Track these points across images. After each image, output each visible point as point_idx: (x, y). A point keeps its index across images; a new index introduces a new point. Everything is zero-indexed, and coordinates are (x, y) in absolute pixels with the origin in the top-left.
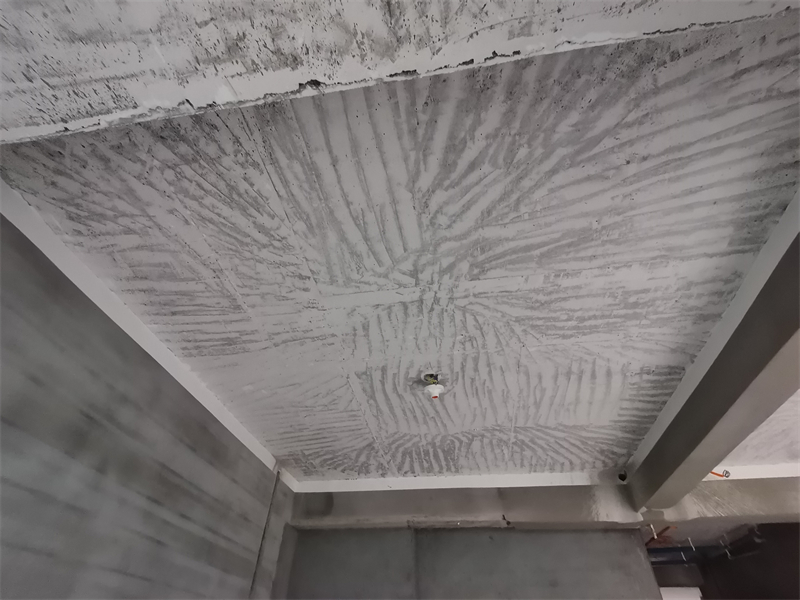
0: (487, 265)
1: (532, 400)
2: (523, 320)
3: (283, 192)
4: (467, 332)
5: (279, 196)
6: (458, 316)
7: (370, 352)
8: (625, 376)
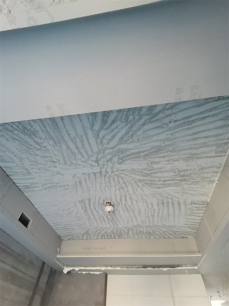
0: (124, 159)
1: (150, 214)
2: (142, 181)
3: (44, 129)
4: (120, 185)
5: (43, 131)
6: (116, 179)
7: (83, 192)
8: (186, 205)
